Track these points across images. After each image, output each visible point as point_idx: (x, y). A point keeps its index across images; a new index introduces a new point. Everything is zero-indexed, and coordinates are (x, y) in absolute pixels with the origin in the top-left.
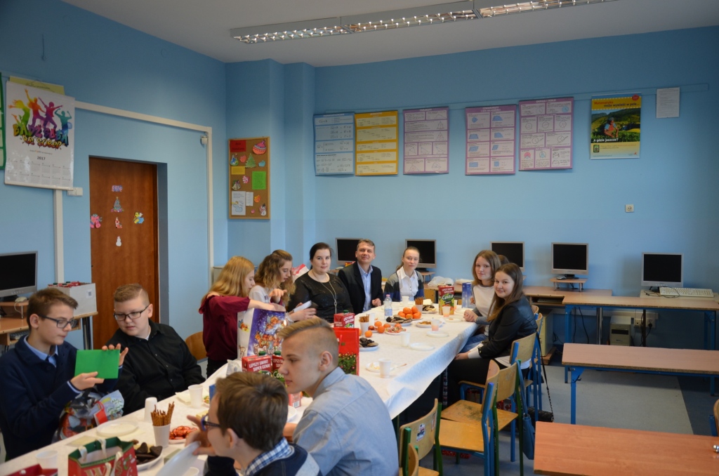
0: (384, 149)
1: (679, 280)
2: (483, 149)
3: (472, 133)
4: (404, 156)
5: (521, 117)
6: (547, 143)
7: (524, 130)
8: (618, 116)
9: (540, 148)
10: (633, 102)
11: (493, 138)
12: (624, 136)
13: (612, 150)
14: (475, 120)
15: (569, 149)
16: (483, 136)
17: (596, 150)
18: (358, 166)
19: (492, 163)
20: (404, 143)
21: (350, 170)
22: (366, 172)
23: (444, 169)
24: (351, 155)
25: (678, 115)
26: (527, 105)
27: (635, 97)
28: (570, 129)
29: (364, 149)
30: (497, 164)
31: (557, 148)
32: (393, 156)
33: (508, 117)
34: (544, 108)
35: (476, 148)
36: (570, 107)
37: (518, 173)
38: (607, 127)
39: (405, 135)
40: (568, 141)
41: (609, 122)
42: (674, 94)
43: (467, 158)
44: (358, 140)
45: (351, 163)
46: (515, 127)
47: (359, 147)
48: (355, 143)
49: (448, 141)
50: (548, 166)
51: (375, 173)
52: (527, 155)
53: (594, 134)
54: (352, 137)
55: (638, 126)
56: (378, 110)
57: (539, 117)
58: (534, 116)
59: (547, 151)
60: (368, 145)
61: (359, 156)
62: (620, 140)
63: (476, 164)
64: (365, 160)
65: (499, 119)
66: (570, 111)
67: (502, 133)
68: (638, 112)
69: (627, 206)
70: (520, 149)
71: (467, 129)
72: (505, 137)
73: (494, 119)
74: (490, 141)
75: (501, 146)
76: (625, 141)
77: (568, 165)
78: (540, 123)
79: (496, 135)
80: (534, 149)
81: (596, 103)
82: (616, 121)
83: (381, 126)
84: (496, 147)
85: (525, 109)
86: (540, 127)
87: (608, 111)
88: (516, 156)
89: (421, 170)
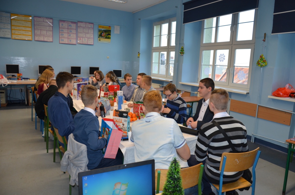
0: (25, 30)
1: (121, 77)
2: (66, 35)
3: (61, 29)
4: (35, 34)
5: (78, 26)
6: (86, 36)
7: (79, 31)
8: (105, 31)
9: (84, 38)
10: (109, 28)
11: (69, 32)
12: (107, 37)
13: (104, 41)
14: (62, 25)
15: (93, 39)
16: (65, 31)
17: (100, 40)
18: (13, 35)
19: (69, 40)
20: (34, 29)
21: (9, 36)
22: (17, 38)
23: (51, 40)
24: (10, 30)
25: (119, 33)
26: (80, 23)
27: (110, 27)
28: (93, 33)
29: (15, 29)
30: (70, 41)
31: (89, 38)
32: (30, 33)
33: (74, 26)
34: (85, 25)
35: (63, 35)
36: (92, 26)
37: (77, 44)
38: (103, 34)
39: (34, 26)
40: (92, 37)
41: (103, 33)
42: (118, 28)
43: (60, 37)
44: (13, 24)
45: (10, 34)
46: (76, 29)
47: (13, 28)
48: (11, 26)
49: (52, 31)
50: (87, 43)
51: (22, 39)
52: (80, 39)
53: (99, 35)
54: (10, 23)
55: (110, 35)
56: (22, 14)
57: (83, 28)
58: (82, 27)
59: (86, 39)
60: (18, 27)
61: (13, 31)
62: (106, 38)
63: (63, 40)
64: (16, 33)
65: (71, 26)
66: (92, 27)
67: (72, 31)
68: (110, 31)
69: (108, 57)
70: (78, 37)
71: (59, 28)
72: (73, 32)
73: (69, 26)
74: (68, 33)
75: (72, 35)
76: (107, 38)
77: (92, 44)
78: (84, 30)
79: (70, 31)
80: (82, 37)
81: (100, 26)
82: (105, 32)
83: (24, 21)
84: (70, 35)
85: (79, 24)
86: (84, 31)
87: (103, 29)
88: (77, 39)
89: (43, 40)
